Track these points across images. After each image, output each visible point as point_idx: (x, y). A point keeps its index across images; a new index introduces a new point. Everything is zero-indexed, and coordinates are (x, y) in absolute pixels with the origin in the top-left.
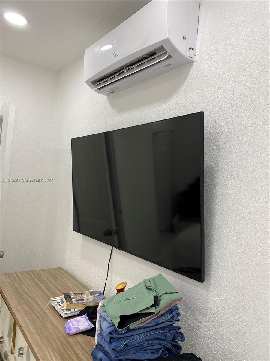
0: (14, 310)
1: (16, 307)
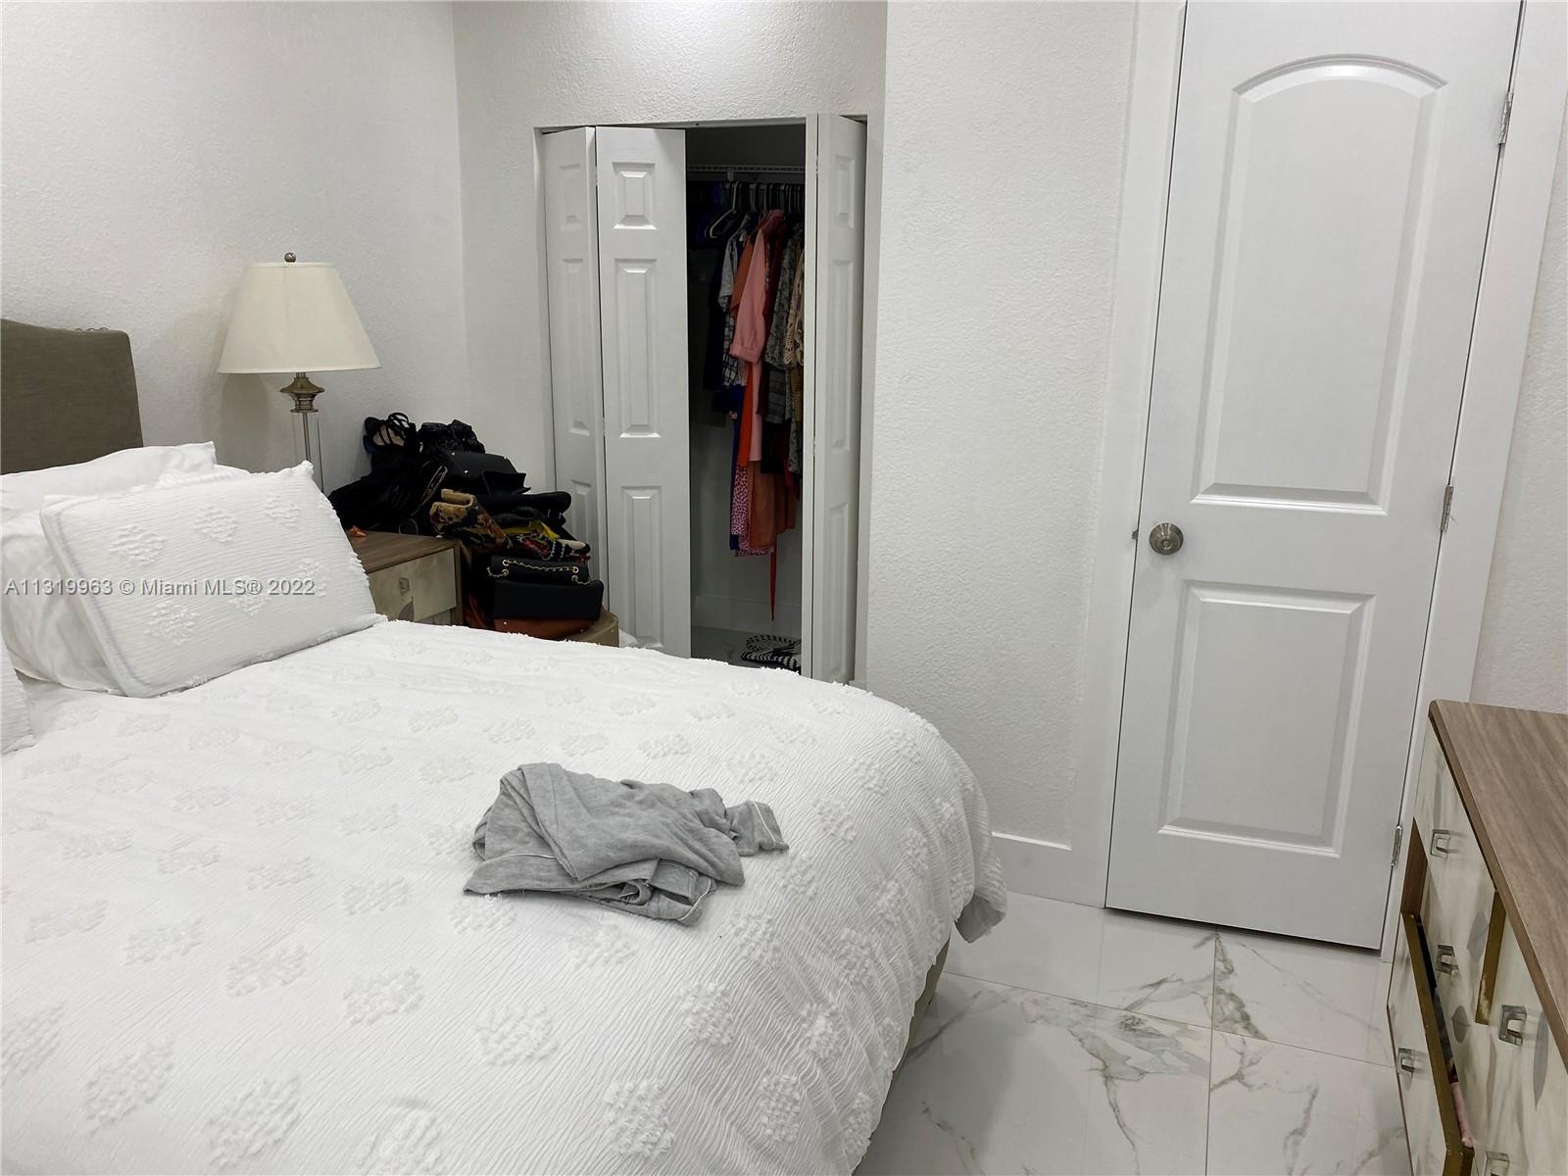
0: (1502, 854)
1: (1513, 844)
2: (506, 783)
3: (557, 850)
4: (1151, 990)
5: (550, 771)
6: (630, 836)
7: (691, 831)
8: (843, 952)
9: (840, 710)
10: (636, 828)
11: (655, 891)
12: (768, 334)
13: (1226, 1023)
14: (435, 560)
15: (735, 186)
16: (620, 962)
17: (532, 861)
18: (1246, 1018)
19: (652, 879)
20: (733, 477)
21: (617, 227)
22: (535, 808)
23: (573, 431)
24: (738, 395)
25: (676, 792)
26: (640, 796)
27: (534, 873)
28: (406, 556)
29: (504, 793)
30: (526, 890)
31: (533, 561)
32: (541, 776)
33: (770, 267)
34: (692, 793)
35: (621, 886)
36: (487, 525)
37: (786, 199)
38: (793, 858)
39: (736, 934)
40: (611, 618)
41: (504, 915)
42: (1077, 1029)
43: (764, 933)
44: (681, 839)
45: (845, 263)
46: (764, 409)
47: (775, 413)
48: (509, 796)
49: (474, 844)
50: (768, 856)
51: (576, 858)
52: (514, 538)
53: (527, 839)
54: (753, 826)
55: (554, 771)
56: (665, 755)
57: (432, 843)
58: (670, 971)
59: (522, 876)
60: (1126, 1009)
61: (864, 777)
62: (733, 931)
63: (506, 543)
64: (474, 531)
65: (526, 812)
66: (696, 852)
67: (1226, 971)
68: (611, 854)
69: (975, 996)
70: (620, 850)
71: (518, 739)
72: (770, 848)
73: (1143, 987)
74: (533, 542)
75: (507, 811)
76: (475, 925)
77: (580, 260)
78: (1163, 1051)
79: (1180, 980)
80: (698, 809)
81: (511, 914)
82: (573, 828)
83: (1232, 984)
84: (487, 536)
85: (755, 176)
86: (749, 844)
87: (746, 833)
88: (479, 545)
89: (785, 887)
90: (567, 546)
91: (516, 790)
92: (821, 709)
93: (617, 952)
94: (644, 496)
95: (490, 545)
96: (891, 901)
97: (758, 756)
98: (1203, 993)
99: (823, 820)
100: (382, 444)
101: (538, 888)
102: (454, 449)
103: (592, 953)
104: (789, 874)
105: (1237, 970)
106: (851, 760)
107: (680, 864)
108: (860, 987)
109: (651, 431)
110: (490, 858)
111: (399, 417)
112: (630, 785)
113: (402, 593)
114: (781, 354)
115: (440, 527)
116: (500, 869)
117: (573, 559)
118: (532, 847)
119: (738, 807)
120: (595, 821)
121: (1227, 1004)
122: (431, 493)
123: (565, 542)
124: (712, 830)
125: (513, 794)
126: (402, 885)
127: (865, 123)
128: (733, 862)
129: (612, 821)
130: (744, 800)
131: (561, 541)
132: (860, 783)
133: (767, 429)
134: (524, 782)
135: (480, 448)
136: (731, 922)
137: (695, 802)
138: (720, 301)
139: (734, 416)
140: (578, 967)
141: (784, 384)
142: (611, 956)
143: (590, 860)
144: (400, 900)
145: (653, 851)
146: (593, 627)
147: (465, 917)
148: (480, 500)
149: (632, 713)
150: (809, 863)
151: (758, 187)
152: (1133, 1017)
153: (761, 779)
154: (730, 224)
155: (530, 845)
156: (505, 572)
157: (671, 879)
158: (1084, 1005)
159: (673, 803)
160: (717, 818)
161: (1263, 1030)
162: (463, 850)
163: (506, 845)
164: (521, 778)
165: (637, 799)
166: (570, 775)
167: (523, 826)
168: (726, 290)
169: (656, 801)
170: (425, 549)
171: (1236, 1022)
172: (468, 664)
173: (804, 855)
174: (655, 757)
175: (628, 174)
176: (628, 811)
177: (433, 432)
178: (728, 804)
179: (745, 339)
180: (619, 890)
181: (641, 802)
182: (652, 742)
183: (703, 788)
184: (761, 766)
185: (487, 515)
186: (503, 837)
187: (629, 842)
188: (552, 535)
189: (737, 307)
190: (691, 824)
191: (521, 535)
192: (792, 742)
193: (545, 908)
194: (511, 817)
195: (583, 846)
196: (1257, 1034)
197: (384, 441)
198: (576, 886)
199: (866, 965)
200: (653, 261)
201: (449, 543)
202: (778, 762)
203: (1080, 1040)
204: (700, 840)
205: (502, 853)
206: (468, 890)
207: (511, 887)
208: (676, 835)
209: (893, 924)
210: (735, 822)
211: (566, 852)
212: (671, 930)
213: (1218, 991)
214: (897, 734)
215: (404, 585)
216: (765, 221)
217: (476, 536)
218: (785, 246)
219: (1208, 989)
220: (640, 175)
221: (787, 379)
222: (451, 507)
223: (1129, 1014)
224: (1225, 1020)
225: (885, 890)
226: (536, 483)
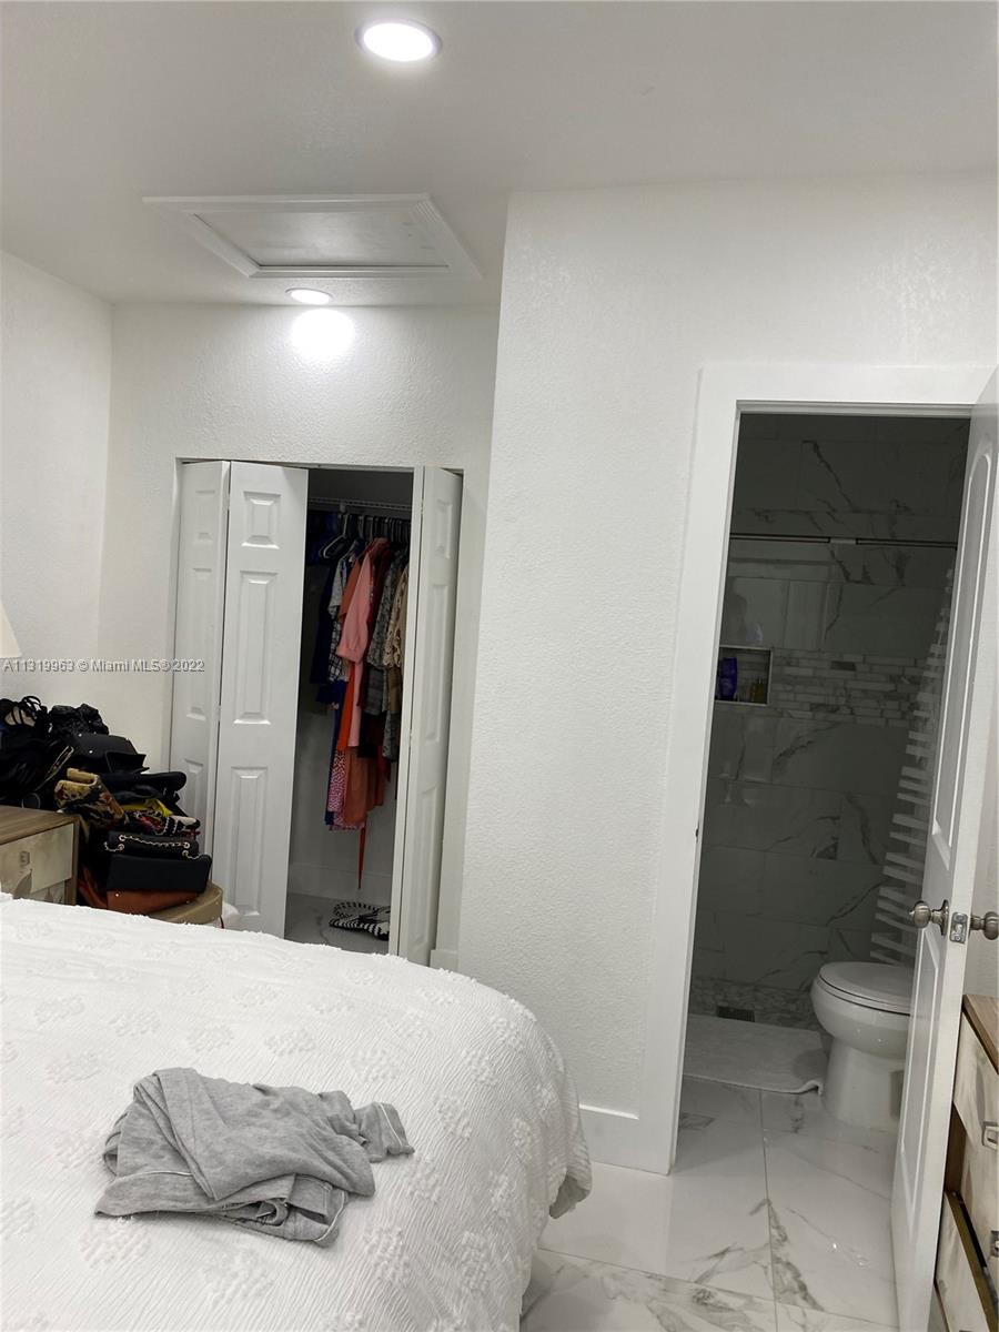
2: (141, 1090)
3: (193, 1166)
4: (716, 1261)
5: (187, 1078)
6: (269, 1150)
7: (325, 1140)
8: (463, 1259)
9: (450, 999)
10: (273, 1141)
11: (291, 1208)
12: (370, 638)
13: (787, 1294)
14: (55, 834)
15: (346, 517)
16: (259, 1294)
17: (168, 1179)
18: (803, 1288)
19: (291, 1197)
20: (332, 760)
21: (245, 544)
22: (171, 1118)
23: (190, 715)
24: (340, 690)
25: (308, 1098)
26: (276, 1104)
27: (171, 1193)
28: (29, 830)
29: (139, 1100)
30: (161, 1212)
31: (147, 837)
32: (177, 1083)
33: (375, 584)
34: (321, 1095)
35: (257, 1205)
36: (108, 803)
37: (389, 531)
38: (418, 1162)
39: (370, 1252)
40: (216, 890)
41: (137, 1243)
42: (654, 1304)
43: (396, 1248)
44: (316, 1150)
45: (442, 587)
46: (363, 702)
47: (373, 705)
48: (144, 1104)
49: (105, 1156)
50: (395, 1161)
51: (214, 1176)
52: (130, 814)
53: (162, 1153)
54: (380, 1130)
55: (189, 1078)
56: (291, 1052)
57: (59, 1154)
58: (309, 1301)
59: (157, 1196)
60: (696, 1282)
61: (476, 1070)
62: (367, 1248)
63: (124, 819)
64: (95, 808)
65: (162, 1123)
66: (330, 1163)
67: (779, 1238)
68: (249, 1171)
69: (558, 1272)
70: (260, 1166)
71: (143, 1033)
72: (398, 1153)
73: (710, 1258)
74: (148, 818)
75: (142, 1121)
76: (107, 1257)
77: (209, 570)
78: (734, 1326)
79: (741, 1249)
80: (329, 1115)
81: (145, 1241)
82: (212, 1143)
83: (789, 1252)
84: (106, 813)
85: (362, 509)
86: (376, 1149)
87: (375, 1138)
88: (98, 820)
89: (412, 1193)
90: (180, 822)
91: (152, 1098)
92: (432, 1000)
93: (256, 1281)
94: (252, 776)
95: (109, 821)
96: (502, 1196)
97: (379, 1052)
98: (764, 1262)
99: (443, 1119)
100: (12, 723)
101: (174, 1209)
102: (81, 731)
103: (229, 1285)
104: (414, 1179)
105: (790, 1238)
106: (464, 1053)
107: (316, 1178)
108: (479, 1294)
109: (263, 718)
110: (122, 1175)
111: (33, 700)
112: (263, 1090)
113: (22, 866)
114: (381, 657)
115: (62, 803)
116: (134, 1188)
117: (184, 834)
118: (167, 1163)
119: (365, 1108)
120: (234, 1134)
121: (785, 1273)
122: (56, 770)
123: (177, 818)
124: (344, 1137)
125: (149, 1103)
126: (27, 1207)
127: (461, 476)
128: (365, 1172)
129: (249, 1133)
130: (370, 1102)
131: (174, 817)
132: (473, 1077)
133: (365, 719)
134: (160, 1089)
135: (104, 730)
136: (364, 1238)
137: (325, 1105)
138: (330, 609)
139: (337, 706)
140: (216, 1303)
141: (382, 682)
142: (251, 1288)
143: (228, 1179)
144: (26, 1226)
145: (291, 1167)
146: (199, 899)
147: (97, 1246)
148: (103, 780)
149: (254, 1004)
150: (432, 1166)
151: (366, 517)
152: (704, 1291)
153: (384, 1076)
154: (341, 546)
155: (165, 1159)
156: (121, 847)
157: (307, 1196)
158: (658, 1278)
159: (305, 1109)
160: (348, 1124)
161: (821, 1301)
162: (92, 1162)
163: (140, 1160)
164: (157, 1085)
165: (272, 1107)
166: (205, 1081)
167: (158, 1138)
168: (335, 601)
169: (291, 1109)
170: (47, 824)
171: (795, 1293)
172: (92, 948)
173: (428, 1158)
174: (281, 1054)
175: (255, 502)
176: (266, 1121)
177: (63, 716)
178: (356, 1106)
179: (350, 642)
180: (253, 1209)
181: (276, 1111)
182: (277, 1037)
183: (332, 1090)
184: (382, 1063)
185: (108, 793)
186: (137, 1150)
187: (268, 1157)
188: (166, 812)
189: (345, 615)
190: (323, 1132)
191: (138, 811)
192: (409, 1035)
193: (180, 1232)
194: (145, 1128)
195: (221, 1163)
196: (815, 1305)
197: (15, 720)
198: (213, 1207)
199: (484, 1270)
200: (275, 574)
201: (71, 818)
202: (398, 1058)
203: (658, 1317)
204: (334, 1149)
205: (135, 1169)
206: (99, 1213)
207: (146, 1209)
208: (311, 1146)
209: (504, 1221)
210: (363, 1126)
211: (204, 1170)
212: (308, 1252)
213: (776, 1260)
214: (502, 1023)
215: (24, 859)
216: (371, 547)
217: (96, 812)
218: (387, 568)
219: (766, 1260)
220: (268, 503)
221: (385, 678)
222: (76, 786)
223: (701, 1287)
224: (785, 1291)
225: (497, 1185)
226: (154, 765)
